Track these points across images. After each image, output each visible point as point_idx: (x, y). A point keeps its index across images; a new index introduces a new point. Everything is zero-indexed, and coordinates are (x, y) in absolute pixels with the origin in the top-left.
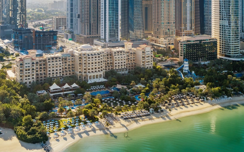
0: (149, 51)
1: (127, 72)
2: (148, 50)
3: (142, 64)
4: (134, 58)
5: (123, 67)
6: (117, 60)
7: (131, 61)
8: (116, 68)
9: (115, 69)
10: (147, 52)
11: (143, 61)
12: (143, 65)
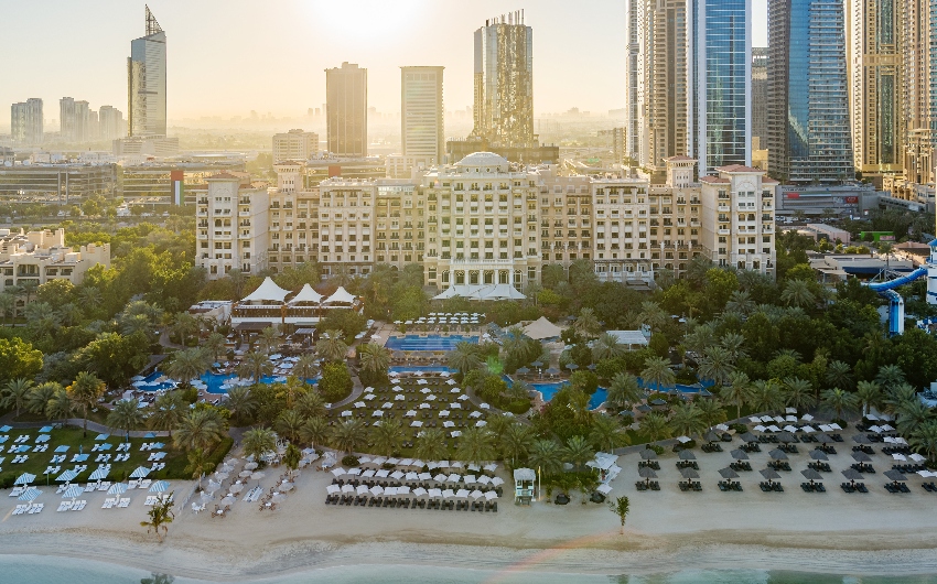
0: (751, 193)
1: (649, 276)
2: (747, 188)
3: (717, 246)
4: (694, 220)
5: (636, 255)
6: (608, 224)
7: (681, 232)
8: (601, 255)
9: (596, 257)
10: (742, 194)
11: (723, 233)
12: (722, 251)
